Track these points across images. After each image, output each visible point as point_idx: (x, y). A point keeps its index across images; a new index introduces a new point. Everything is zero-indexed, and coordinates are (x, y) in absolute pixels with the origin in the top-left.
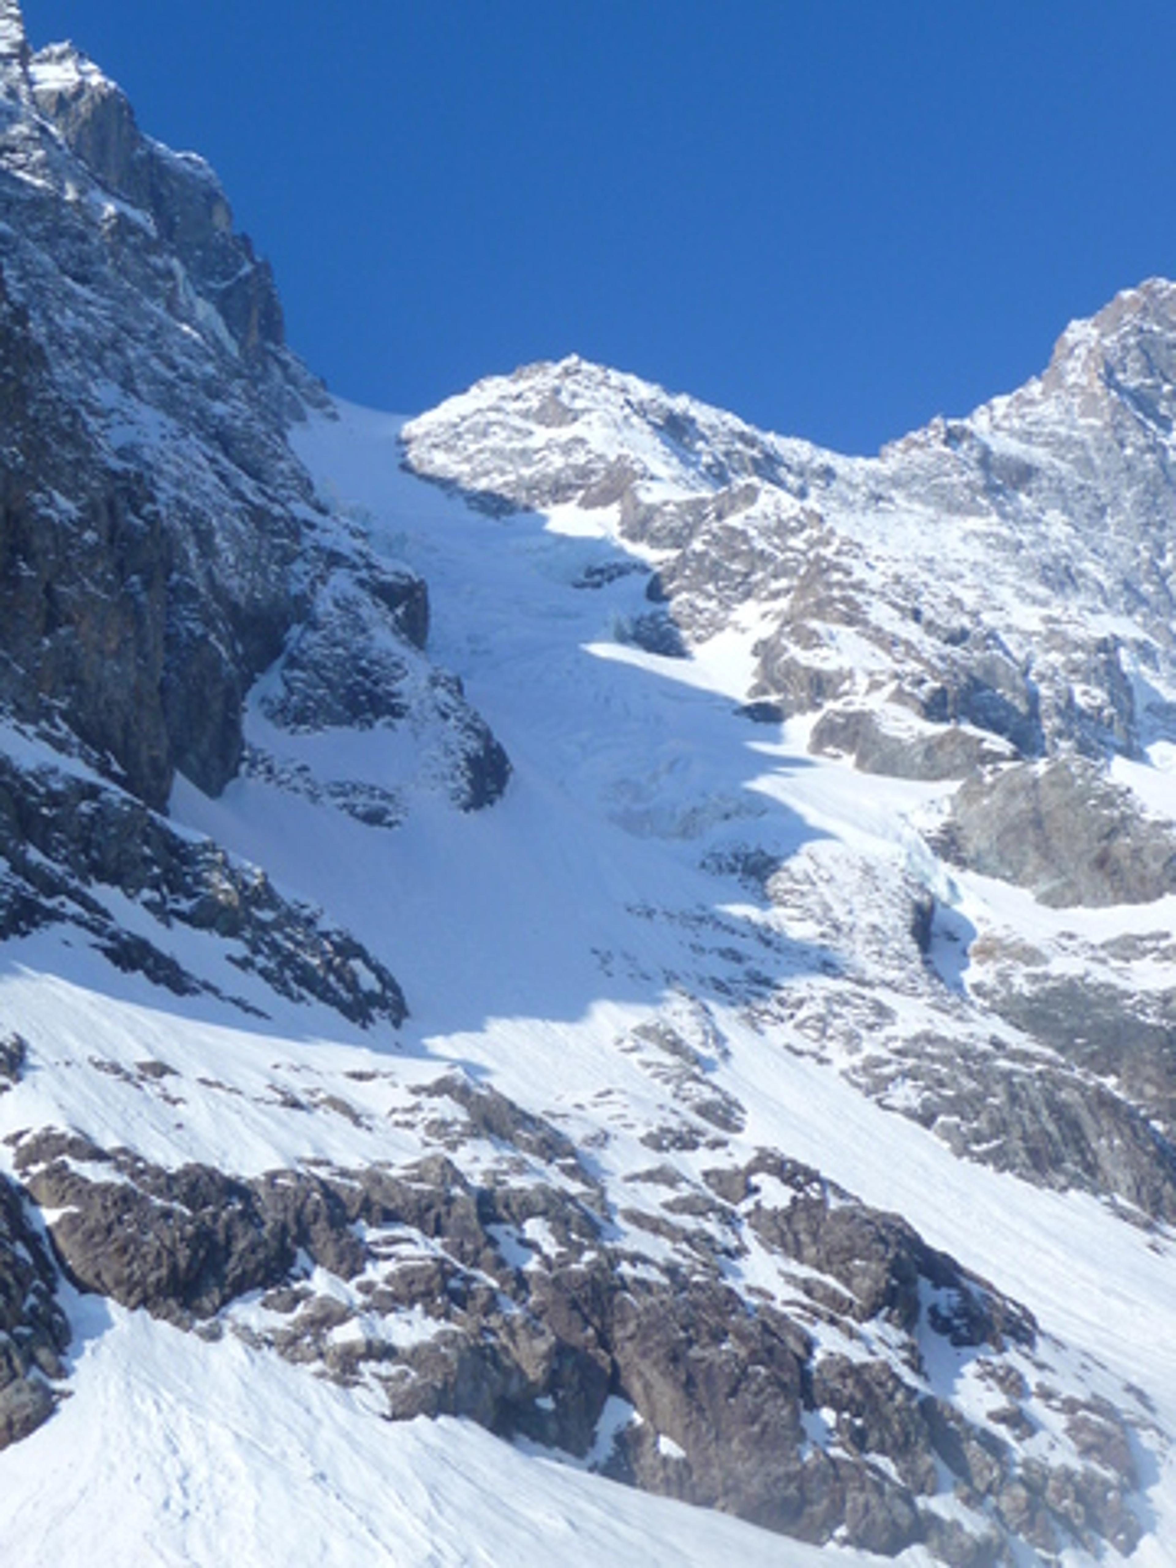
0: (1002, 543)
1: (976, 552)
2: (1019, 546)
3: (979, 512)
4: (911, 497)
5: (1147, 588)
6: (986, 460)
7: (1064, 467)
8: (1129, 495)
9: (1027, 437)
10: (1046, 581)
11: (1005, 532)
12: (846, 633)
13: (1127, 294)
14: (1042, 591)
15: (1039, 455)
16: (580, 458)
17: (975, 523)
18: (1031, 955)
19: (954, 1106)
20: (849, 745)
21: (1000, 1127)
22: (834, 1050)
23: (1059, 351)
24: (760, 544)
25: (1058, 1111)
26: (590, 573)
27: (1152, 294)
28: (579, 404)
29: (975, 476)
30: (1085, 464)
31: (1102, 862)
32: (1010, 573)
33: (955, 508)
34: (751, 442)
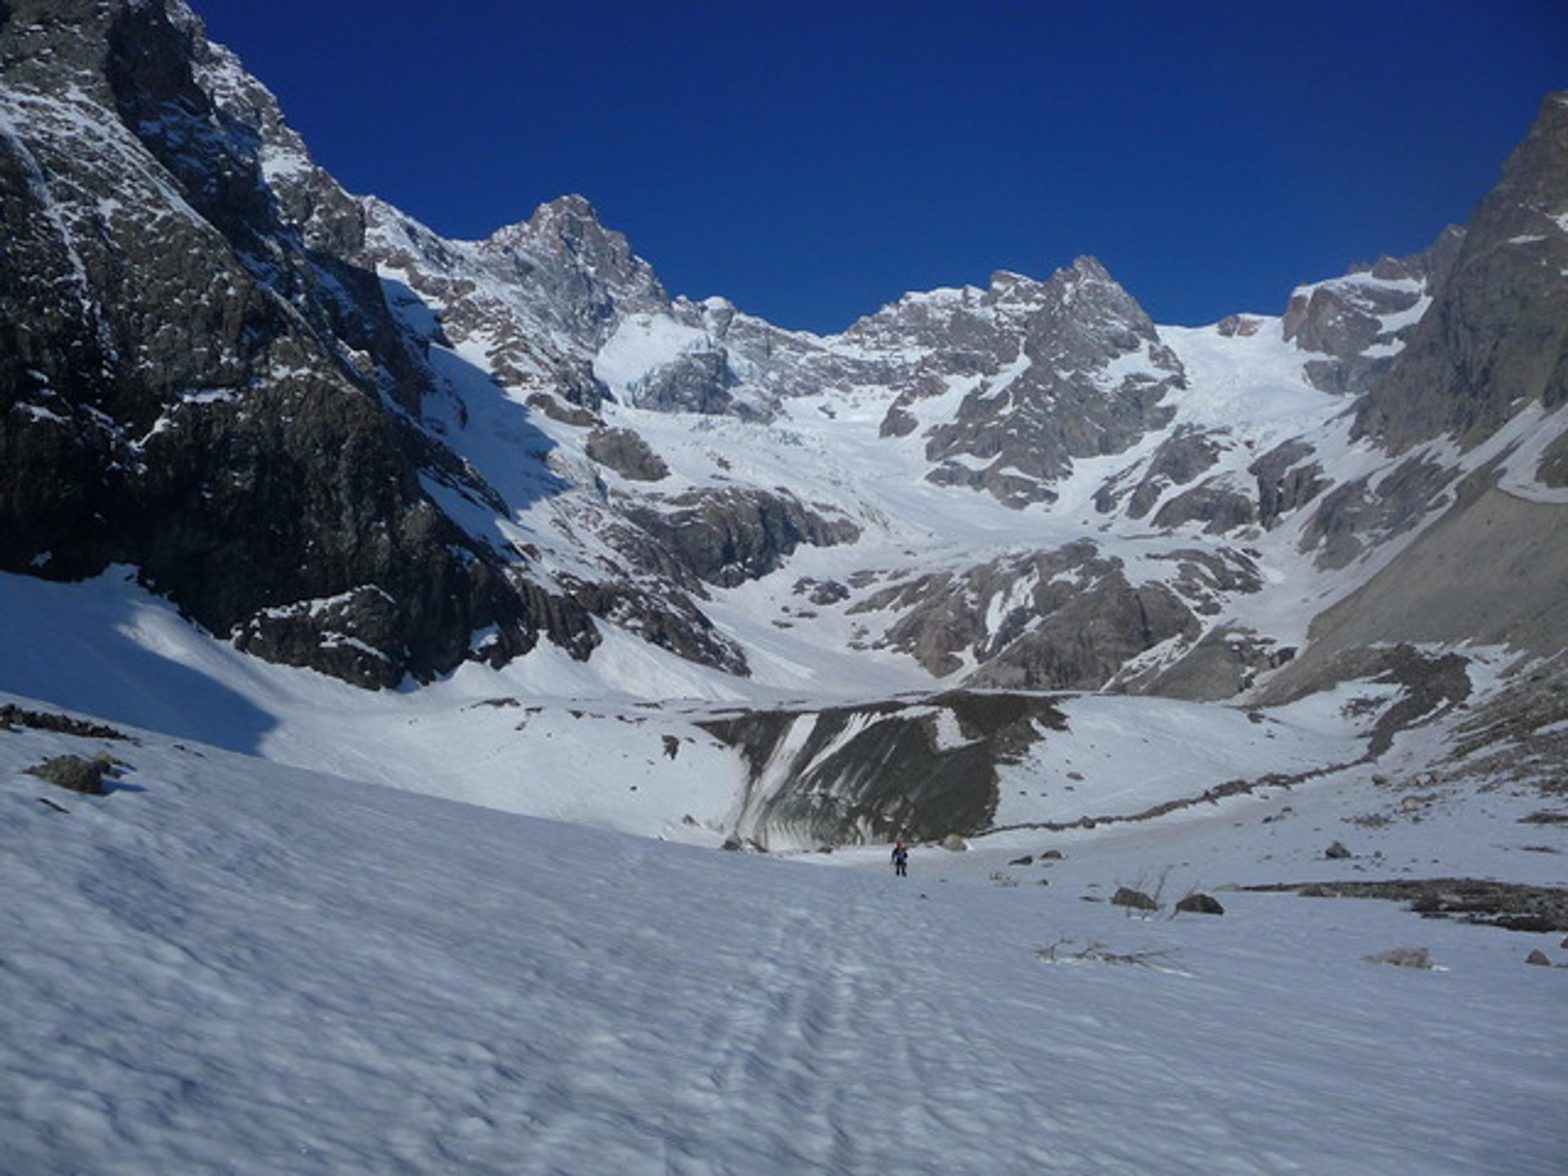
0: (524, 298)
1: (514, 299)
2: (530, 300)
3: (516, 283)
4: (492, 272)
5: (571, 322)
6: (517, 261)
7: (543, 268)
8: (566, 283)
9: (529, 253)
10: (540, 316)
11: (525, 293)
12: (525, 356)
13: (565, 198)
14: (538, 319)
15: (534, 261)
16: (383, 245)
17: (513, 287)
18: (627, 497)
19: (625, 547)
20: (542, 406)
21: (638, 554)
22: (591, 526)
23: (536, 215)
24: (480, 309)
25: (652, 550)
26: (400, 299)
27: (575, 201)
28: (380, 220)
29: (513, 267)
30: (550, 268)
31: (641, 467)
32: (527, 310)
33: (506, 279)
34: (435, 241)
